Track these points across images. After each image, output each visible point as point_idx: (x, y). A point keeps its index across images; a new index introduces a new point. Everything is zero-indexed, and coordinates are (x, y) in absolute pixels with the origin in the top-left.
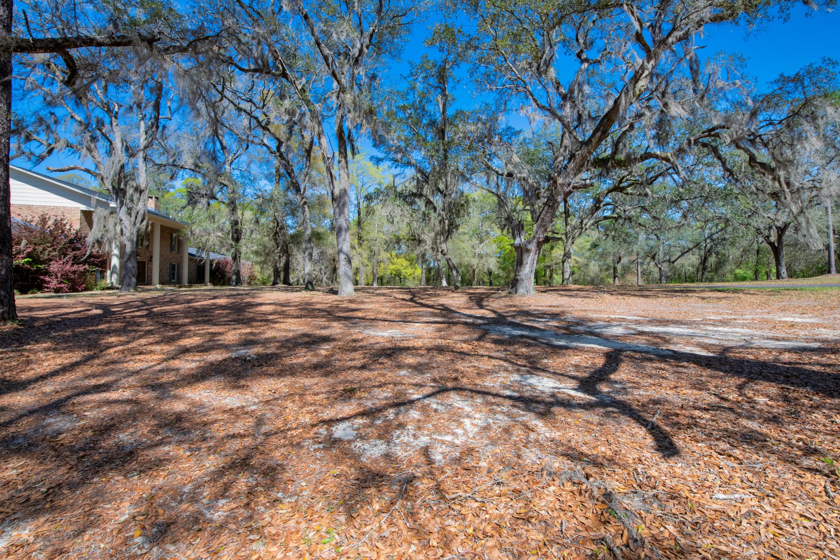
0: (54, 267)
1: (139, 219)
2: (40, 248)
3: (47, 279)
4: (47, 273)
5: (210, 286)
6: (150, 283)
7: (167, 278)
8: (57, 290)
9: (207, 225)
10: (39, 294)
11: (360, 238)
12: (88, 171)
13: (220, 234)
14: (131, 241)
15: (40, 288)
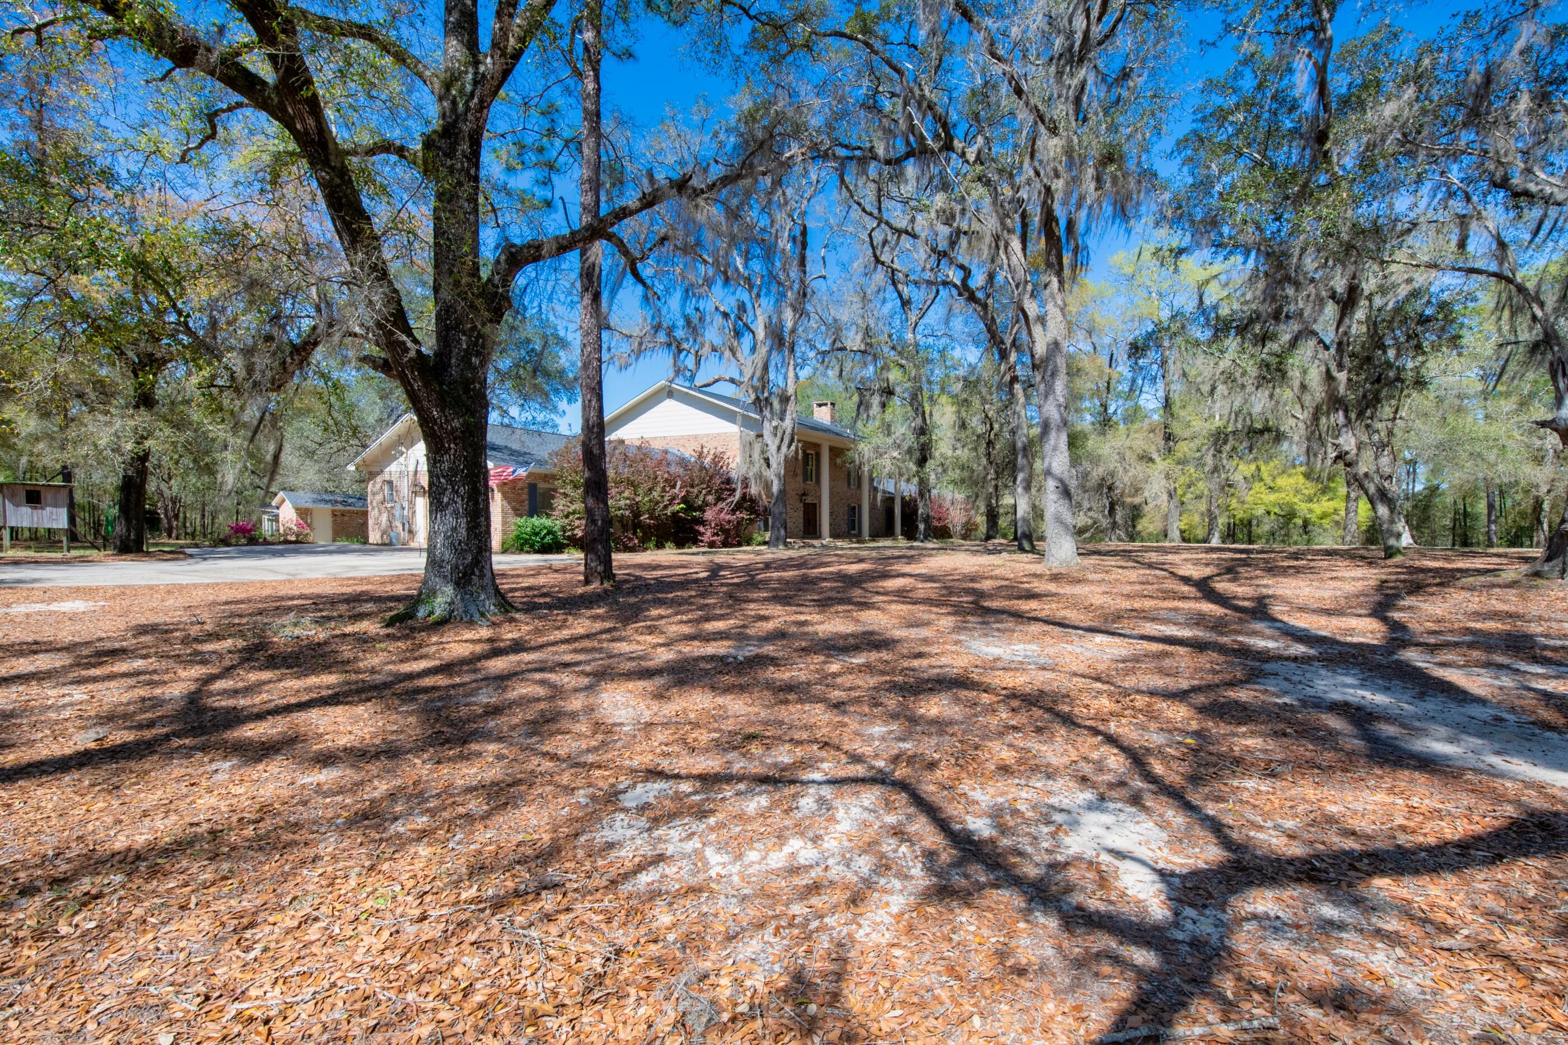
0: (709, 514)
1: (786, 441)
2: (695, 490)
3: (701, 529)
4: (702, 522)
5: (902, 542)
6: (819, 537)
7: (844, 528)
8: (712, 545)
9: (879, 440)
10: (694, 549)
11: (1168, 437)
12: (732, 381)
13: (895, 454)
14: (778, 476)
15: (695, 542)
